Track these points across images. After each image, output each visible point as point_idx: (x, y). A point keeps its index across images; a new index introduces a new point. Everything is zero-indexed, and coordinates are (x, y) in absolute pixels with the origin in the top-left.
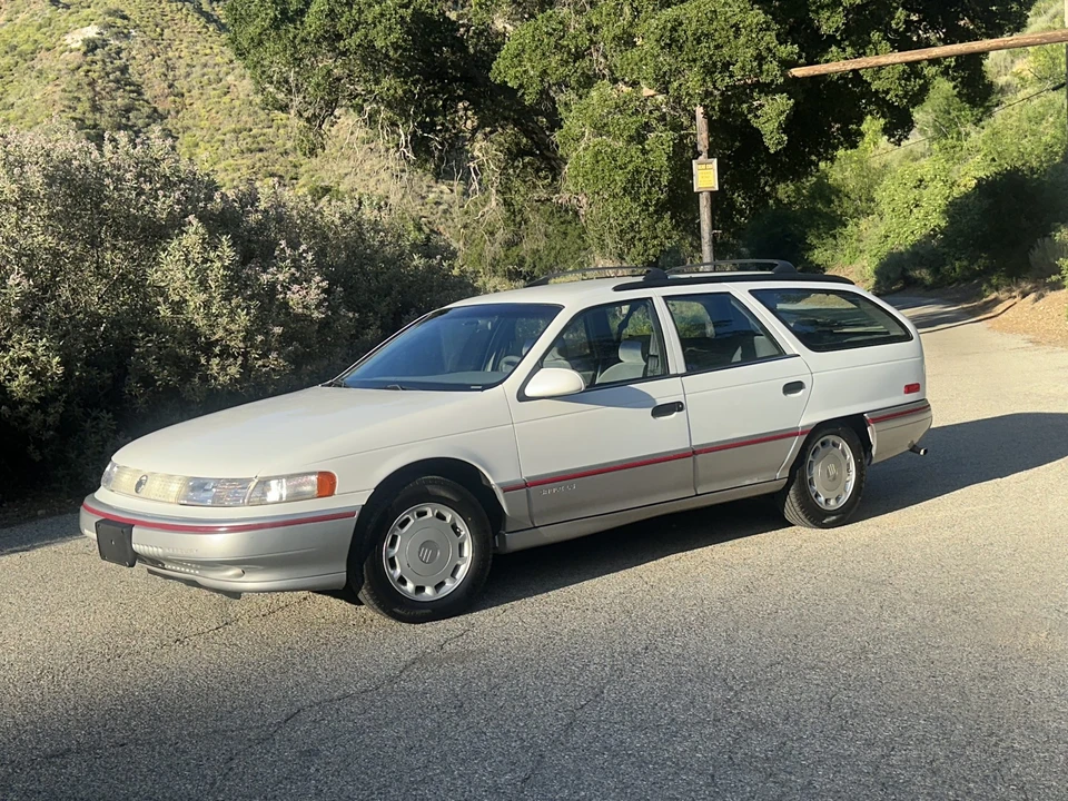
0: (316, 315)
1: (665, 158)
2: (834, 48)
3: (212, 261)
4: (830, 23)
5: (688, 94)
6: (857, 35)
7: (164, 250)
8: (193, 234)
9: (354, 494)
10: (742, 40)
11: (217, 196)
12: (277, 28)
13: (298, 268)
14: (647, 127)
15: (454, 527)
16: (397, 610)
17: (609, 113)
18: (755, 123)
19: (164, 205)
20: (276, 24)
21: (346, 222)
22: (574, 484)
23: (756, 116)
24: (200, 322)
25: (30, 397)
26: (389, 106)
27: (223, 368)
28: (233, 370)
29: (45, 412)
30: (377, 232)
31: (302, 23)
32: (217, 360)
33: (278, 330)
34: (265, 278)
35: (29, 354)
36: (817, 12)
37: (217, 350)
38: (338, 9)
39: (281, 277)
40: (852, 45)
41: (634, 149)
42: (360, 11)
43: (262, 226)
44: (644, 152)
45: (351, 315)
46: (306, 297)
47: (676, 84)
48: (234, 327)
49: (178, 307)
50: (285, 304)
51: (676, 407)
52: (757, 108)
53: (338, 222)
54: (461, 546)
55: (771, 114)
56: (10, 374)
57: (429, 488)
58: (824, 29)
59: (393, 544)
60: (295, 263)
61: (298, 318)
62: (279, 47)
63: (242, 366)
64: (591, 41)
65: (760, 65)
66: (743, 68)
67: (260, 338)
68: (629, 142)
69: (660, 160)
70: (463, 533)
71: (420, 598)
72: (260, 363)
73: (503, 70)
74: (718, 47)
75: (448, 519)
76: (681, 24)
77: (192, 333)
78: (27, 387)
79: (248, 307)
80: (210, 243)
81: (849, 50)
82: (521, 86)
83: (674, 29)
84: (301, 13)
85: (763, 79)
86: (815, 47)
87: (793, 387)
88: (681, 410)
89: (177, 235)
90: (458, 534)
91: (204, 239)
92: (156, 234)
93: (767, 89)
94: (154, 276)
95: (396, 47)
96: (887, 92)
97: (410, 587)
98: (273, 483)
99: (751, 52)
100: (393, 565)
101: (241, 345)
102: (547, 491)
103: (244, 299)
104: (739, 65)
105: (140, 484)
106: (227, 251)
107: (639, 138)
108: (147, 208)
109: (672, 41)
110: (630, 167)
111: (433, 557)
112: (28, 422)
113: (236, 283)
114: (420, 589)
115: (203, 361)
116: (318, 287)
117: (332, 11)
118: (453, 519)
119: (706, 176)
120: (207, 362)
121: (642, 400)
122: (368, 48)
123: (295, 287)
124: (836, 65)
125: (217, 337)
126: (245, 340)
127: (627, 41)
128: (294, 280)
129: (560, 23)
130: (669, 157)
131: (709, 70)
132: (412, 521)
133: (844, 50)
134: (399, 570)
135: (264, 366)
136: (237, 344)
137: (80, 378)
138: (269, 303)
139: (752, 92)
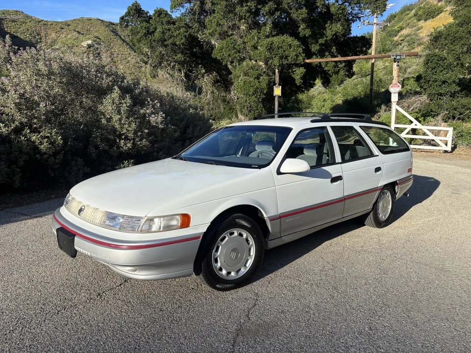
0: (160, 126)
1: (265, 84)
2: (314, 56)
3: (123, 104)
4: (315, 48)
5: (274, 65)
6: (321, 53)
7: (105, 98)
8: (116, 93)
9: (200, 226)
10: (292, 49)
11: (125, 81)
12: (146, 36)
13: (154, 109)
14: (260, 75)
15: (247, 240)
16: (218, 286)
17: (249, 69)
18: (293, 76)
19: (106, 81)
20: (145, 35)
21: (168, 96)
22: (299, 216)
23: (293, 74)
24: (117, 126)
25: (49, 152)
26: (179, 64)
27: (125, 144)
28: (129, 145)
29: (55, 158)
30: (179, 100)
31: (154, 35)
32: (123, 141)
33: (146, 131)
34: (142, 111)
35: (49, 135)
36: (311, 45)
37: (123, 137)
38: (165, 31)
39: (148, 112)
40: (320, 55)
41: (256, 81)
42: (172, 32)
43: (141, 93)
44: (259, 82)
45: (173, 127)
46: (157, 119)
47: (270, 62)
48: (130, 129)
49: (109, 120)
50: (149, 121)
51: (339, 178)
52: (294, 71)
53: (165, 95)
54: (250, 249)
55: (298, 74)
56: (41, 142)
57: (237, 220)
58: (313, 50)
59: (217, 251)
60: (153, 107)
61: (154, 127)
62: (146, 42)
63: (132, 144)
64: (244, 47)
65: (297, 58)
66: (292, 58)
67: (140, 133)
68: (255, 79)
69: (264, 85)
70: (251, 243)
71: (229, 278)
72: (139, 143)
73: (216, 54)
74: (284, 51)
75: (245, 236)
76: (273, 43)
77: (114, 130)
78: (48, 148)
79: (136, 122)
80: (122, 97)
81: (319, 57)
82: (222, 59)
83: (271, 44)
84: (153, 32)
85: (298, 62)
86: (309, 55)
87: (378, 169)
88: (341, 179)
89: (110, 93)
90: (249, 244)
91: (120, 95)
92: (102, 93)
93: (298, 65)
94: (101, 108)
95: (183, 44)
96: (329, 71)
97: (224, 272)
98: (156, 220)
99: (294, 53)
100: (216, 261)
101: (133, 136)
102: (288, 219)
103: (134, 119)
104: (290, 57)
105: (81, 210)
106: (128, 100)
107: (258, 78)
108: (99, 82)
109: (270, 48)
110: (255, 87)
111: (237, 256)
112: (48, 161)
113: (131, 112)
114: (229, 273)
115: (118, 141)
116: (161, 116)
117: (163, 32)
118: (247, 236)
119: (277, 91)
120: (120, 141)
121: (327, 175)
122: (174, 44)
123: (153, 116)
124: (315, 60)
125: (123, 132)
126: (134, 134)
127: (255, 47)
128: (152, 113)
129: (234, 40)
130: (267, 85)
131: (281, 58)
132: (227, 238)
133: (317, 57)
134: (219, 264)
135: (141, 144)
136: (131, 135)
137: (70, 145)
138: (143, 121)
139: (293, 66)
